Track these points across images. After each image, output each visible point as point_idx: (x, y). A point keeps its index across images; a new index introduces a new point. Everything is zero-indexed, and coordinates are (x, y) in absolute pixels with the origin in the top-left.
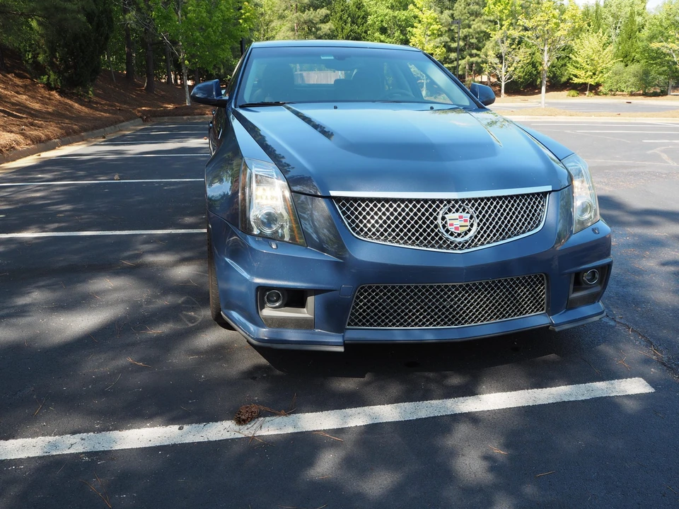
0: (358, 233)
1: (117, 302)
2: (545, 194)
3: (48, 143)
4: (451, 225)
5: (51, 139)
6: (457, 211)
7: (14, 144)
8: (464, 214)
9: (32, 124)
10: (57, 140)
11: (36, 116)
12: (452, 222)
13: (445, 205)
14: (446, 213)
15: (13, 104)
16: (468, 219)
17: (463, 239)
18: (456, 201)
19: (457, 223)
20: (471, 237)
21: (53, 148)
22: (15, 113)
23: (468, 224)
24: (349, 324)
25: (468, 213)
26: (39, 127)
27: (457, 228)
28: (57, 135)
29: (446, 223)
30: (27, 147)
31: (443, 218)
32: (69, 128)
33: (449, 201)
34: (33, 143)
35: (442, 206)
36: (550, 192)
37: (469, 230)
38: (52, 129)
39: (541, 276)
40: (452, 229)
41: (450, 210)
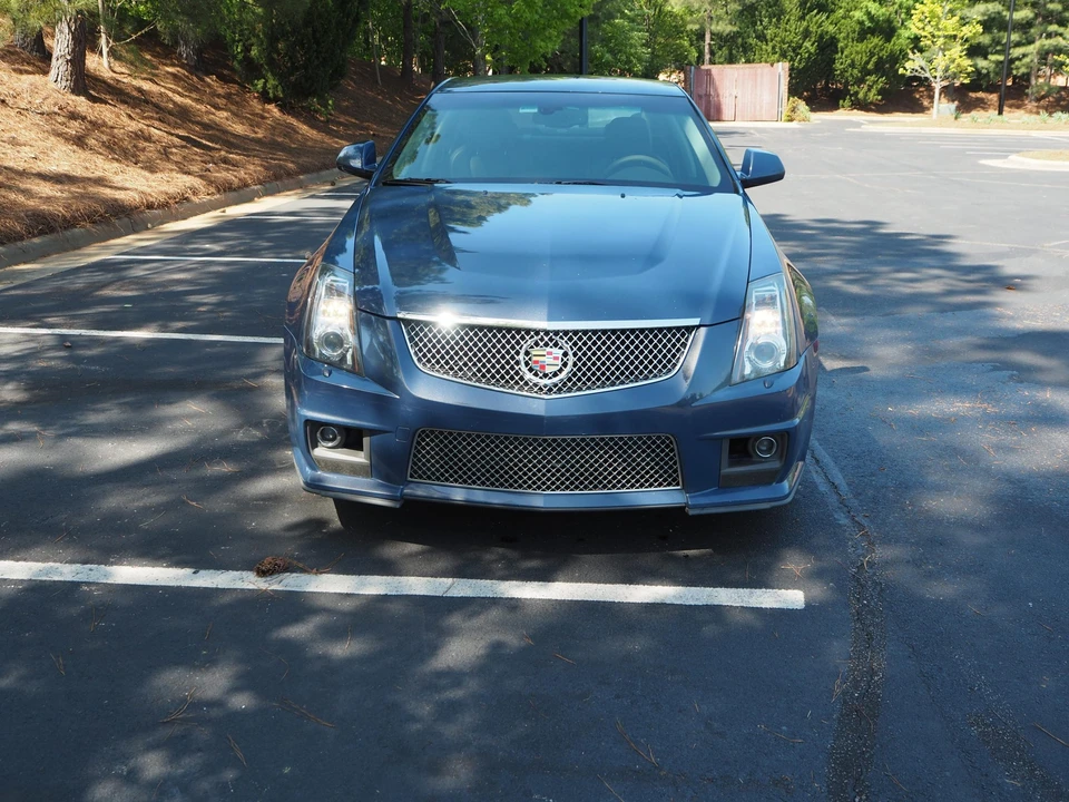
0: (425, 365)
1: (185, 431)
2: (689, 329)
3: (241, 192)
5: (246, 185)
6: (546, 345)
7: (189, 194)
8: (555, 350)
9: (225, 161)
10: (259, 187)
11: (237, 147)
12: (537, 358)
13: (532, 337)
14: (532, 347)
15: (205, 126)
16: (560, 356)
17: (550, 381)
18: (547, 333)
19: (545, 361)
20: (562, 380)
21: (250, 200)
22: (204, 142)
23: (560, 364)
24: (411, 476)
25: (561, 348)
26: (234, 165)
27: (543, 367)
28: (258, 178)
29: (530, 359)
30: (208, 197)
31: (527, 353)
32: (280, 166)
33: (537, 332)
34: (219, 191)
35: (527, 338)
36: (698, 327)
37: (561, 370)
38: (251, 169)
39: (668, 438)
40: (536, 367)
41: (537, 344)
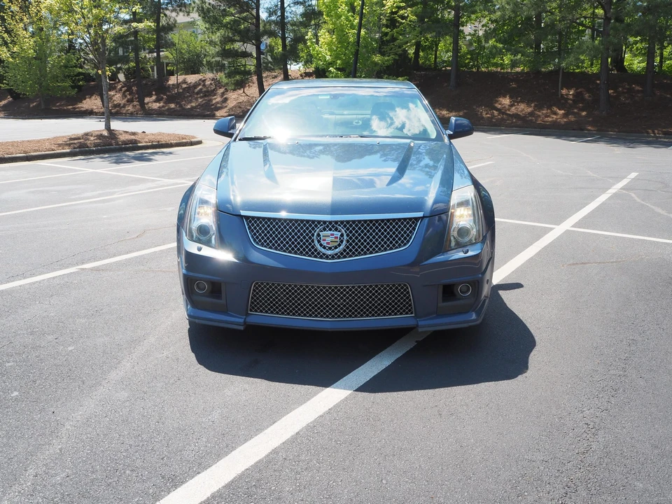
0: (257, 243)
2: (417, 219)
4: (324, 240)
6: (330, 230)
8: (335, 233)
12: (324, 238)
14: (321, 231)
16: (339, 236)
17: (333, 252)
18: (330, 222)
19: (329, 239)
20: (340, 251)
23: (339, 241)
24: (251, 311)
25: (339, 231)
27: (328, 243)
29: (320, 238)
31: (319, 235)
33: (325, 222)
35: (319, 226)
36: (422, 218)
37: (339, 245)
39: (405, 285)
40: (324, 243)
